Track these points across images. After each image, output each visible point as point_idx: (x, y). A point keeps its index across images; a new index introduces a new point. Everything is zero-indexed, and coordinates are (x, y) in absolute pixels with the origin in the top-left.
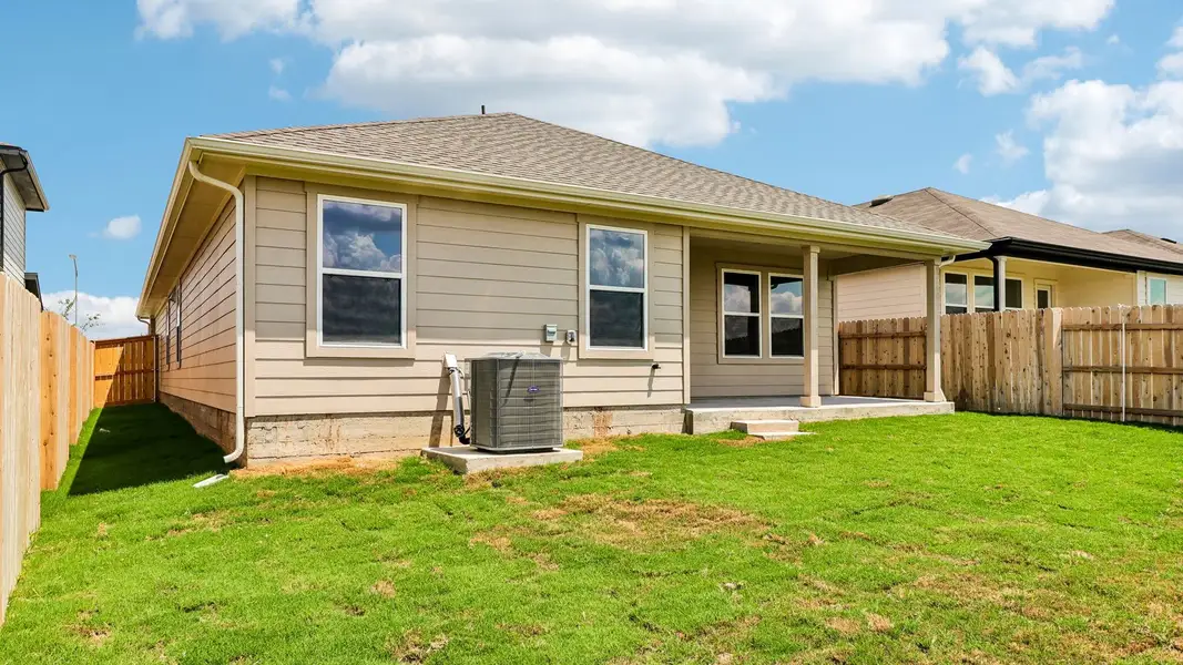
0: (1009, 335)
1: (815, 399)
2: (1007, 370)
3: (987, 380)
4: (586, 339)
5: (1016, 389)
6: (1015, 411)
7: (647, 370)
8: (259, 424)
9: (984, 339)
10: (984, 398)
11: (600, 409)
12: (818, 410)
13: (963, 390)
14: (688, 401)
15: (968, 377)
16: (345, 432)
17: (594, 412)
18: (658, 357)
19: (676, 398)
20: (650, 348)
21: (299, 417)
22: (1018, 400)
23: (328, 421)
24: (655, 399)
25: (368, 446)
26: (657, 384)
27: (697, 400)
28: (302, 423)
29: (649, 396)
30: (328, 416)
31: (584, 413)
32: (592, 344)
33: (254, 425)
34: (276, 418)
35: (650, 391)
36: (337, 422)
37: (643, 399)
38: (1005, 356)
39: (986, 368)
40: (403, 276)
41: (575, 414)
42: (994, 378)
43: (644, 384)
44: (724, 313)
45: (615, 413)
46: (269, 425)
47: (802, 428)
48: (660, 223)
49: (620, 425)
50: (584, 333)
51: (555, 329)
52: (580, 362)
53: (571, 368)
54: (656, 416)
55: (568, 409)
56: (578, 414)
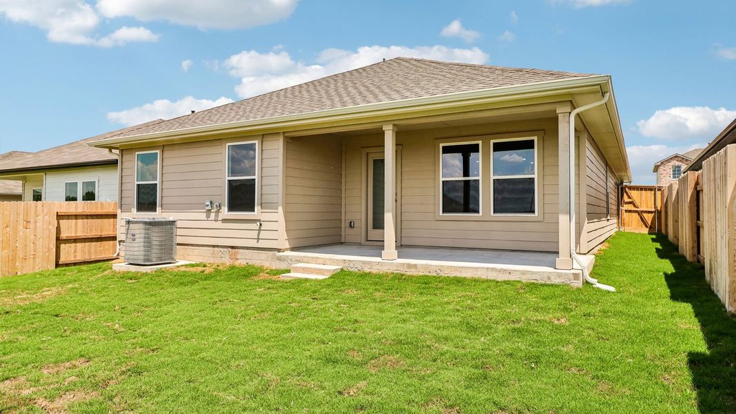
4: (225, 209)
7: (257, 226)
11: (233, 247)
17: (230, 249)
18: (263, 217)
19: (275, 244)
20: (257, 213)
24: (262, 244)
26: (263, 234)
29: (258, 242)
31: (225, 249)
32: (229, 211)
35: (258, 239)
37: (254, 244)
40: (157, 182)
43: (255, 234)
45: (241, 251)
48: (265, 134)
49: (243, 259)
50: (225, 206)
51: (209, 203)
52: (224, 221)
53: (219, 224)
54: (264, 254)
55: (217, 246)
56: (222, 249)
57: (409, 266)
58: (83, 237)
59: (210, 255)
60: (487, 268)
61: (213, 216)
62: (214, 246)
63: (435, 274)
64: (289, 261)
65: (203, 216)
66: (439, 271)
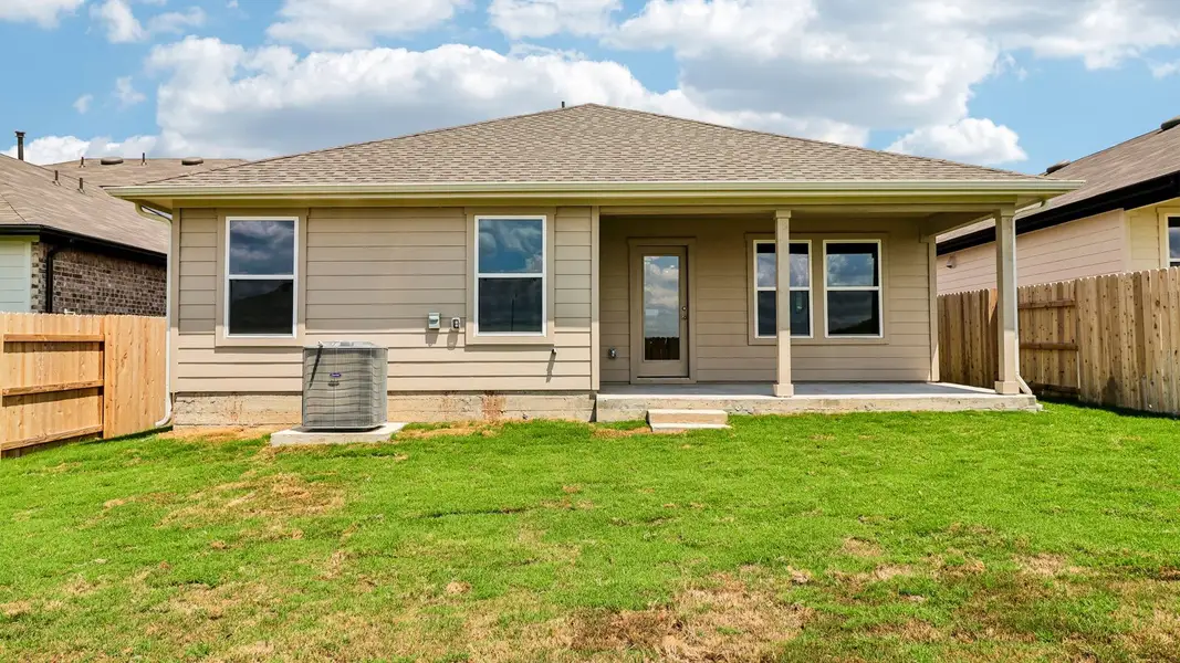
0: (1158, 303)
1: (785, 386)
2: (1157, 354)
3: (1136, 366)
4: (472, 327)
5: (1167, 380)
6: (1167, 410)
7: (547, 355)
8: (182, 399)
9: (1132, 311)
10: (1134, 390)
11: (491, 393)
12: (787, 399)
13: (1112, 379)
14: (596, 386)
15: (1116, 360)
16: (246, 407)
17: (485, 396)
18: (557, 340)
19: (584, 384)
20: (548, 332)
21: (211, 394)
22: (1170, 394)
23: (233, 397)
24: (555, 384)
25: (265, 420)
26: (557, 369)
27: (607, 385)
28: (213, 398)
29: (548, 381)
30: (234, 393)
31: (473, 397)
32: (481, 330)
33: (178, 399)
34: (194, 394)
35: (549, 376)
36: (240, 398)
37: (542, 384)
38: (1155, 332)
39: (1135, 346)
40: (294, 277)
41: (462, 397)
42: (1144, 364)
43: (542, 369)
44: (757, 289)
45: (508, 398)
46: (189, 399)
47: (731, 418)
48: (563, 207)
49: (513, 411)
50: (472, 321)
51: (437, 318)
52: (469, 348)
53: (459, 354)
54: (559, 401)
55: (454, 392)
56: (467, 398)
57: (828, 402)
58: (36, 390)
59: (437, 409)
60: (932, 399)
61: (442, 340)
62: (446, 393)
63: (862, 411)
64: (624, 408)
65: (421, 340)
66: (870, 407)
